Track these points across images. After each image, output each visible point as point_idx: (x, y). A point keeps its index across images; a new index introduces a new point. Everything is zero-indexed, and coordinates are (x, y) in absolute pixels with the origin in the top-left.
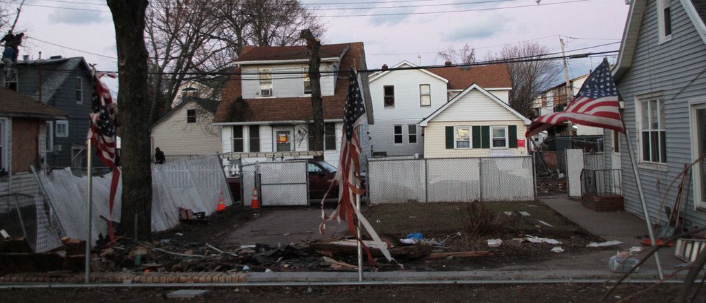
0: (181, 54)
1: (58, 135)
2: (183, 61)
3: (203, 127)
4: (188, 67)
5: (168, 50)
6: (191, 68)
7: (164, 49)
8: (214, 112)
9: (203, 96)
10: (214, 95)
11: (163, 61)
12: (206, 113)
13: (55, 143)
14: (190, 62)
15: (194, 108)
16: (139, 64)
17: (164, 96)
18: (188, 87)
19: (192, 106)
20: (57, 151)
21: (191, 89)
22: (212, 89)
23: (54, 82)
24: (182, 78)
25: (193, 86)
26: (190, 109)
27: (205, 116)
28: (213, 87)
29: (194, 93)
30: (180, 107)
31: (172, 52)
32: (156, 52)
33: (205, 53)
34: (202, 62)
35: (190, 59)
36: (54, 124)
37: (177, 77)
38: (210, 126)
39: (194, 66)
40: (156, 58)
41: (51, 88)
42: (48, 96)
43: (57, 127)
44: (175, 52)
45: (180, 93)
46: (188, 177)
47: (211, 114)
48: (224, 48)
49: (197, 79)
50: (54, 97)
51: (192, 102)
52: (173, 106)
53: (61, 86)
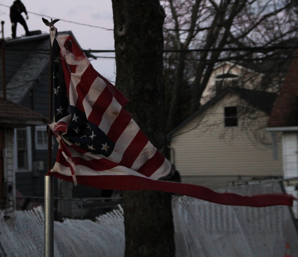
0: (214, 22)
1: (38, 147)
2: (217, 33)
3: (251, 135)
4: (224, 42)
5: (195, 17)
6: (228, 43)
7: (188, 17)
8: (268, 110)
9: (249, 86)
10: (265, 83)
11: (187, 34)
12: (253, 112)
13: (34, 159)
14: (228, 33)
15: (234, 104)
16: (150, 32)
17: (189, 87)
18: (226, 72)
19: (231, 101)
20: (38, 170)
21: (228, 75)
22: (262, 75)
23: (32, 69)
24: (215, 59)
25: (234, 72)
26: (228, 105)
27: (253, 116)
28: (263, 72)
29: (233, 82)
30: (213, 103)
31: (201, 19)
32: (176, 20)
33: (250, 20)
34: (244, 34)
35: (228, 28)
36: (33, 131)
37: (208, 58)
38: (261, 133)
39: (235, 40)
40: (177, 29)
41: (28, 78)
42: (23, 90)
43: (36, 136)
44: (205, 20)
45: (212, 82)
46: (230, 214)
47: (262, 113)
48: (280, 10)
49: (238, 60)
50: (32, 91)
51: (231, 96)
52: (202, 102)
53: (41, 74)
